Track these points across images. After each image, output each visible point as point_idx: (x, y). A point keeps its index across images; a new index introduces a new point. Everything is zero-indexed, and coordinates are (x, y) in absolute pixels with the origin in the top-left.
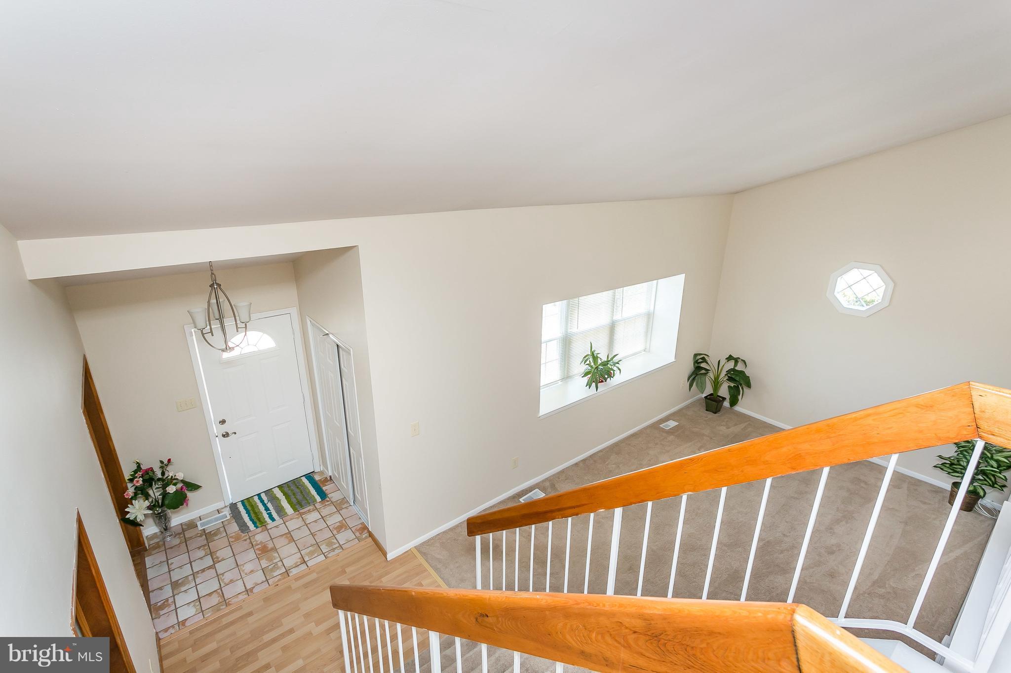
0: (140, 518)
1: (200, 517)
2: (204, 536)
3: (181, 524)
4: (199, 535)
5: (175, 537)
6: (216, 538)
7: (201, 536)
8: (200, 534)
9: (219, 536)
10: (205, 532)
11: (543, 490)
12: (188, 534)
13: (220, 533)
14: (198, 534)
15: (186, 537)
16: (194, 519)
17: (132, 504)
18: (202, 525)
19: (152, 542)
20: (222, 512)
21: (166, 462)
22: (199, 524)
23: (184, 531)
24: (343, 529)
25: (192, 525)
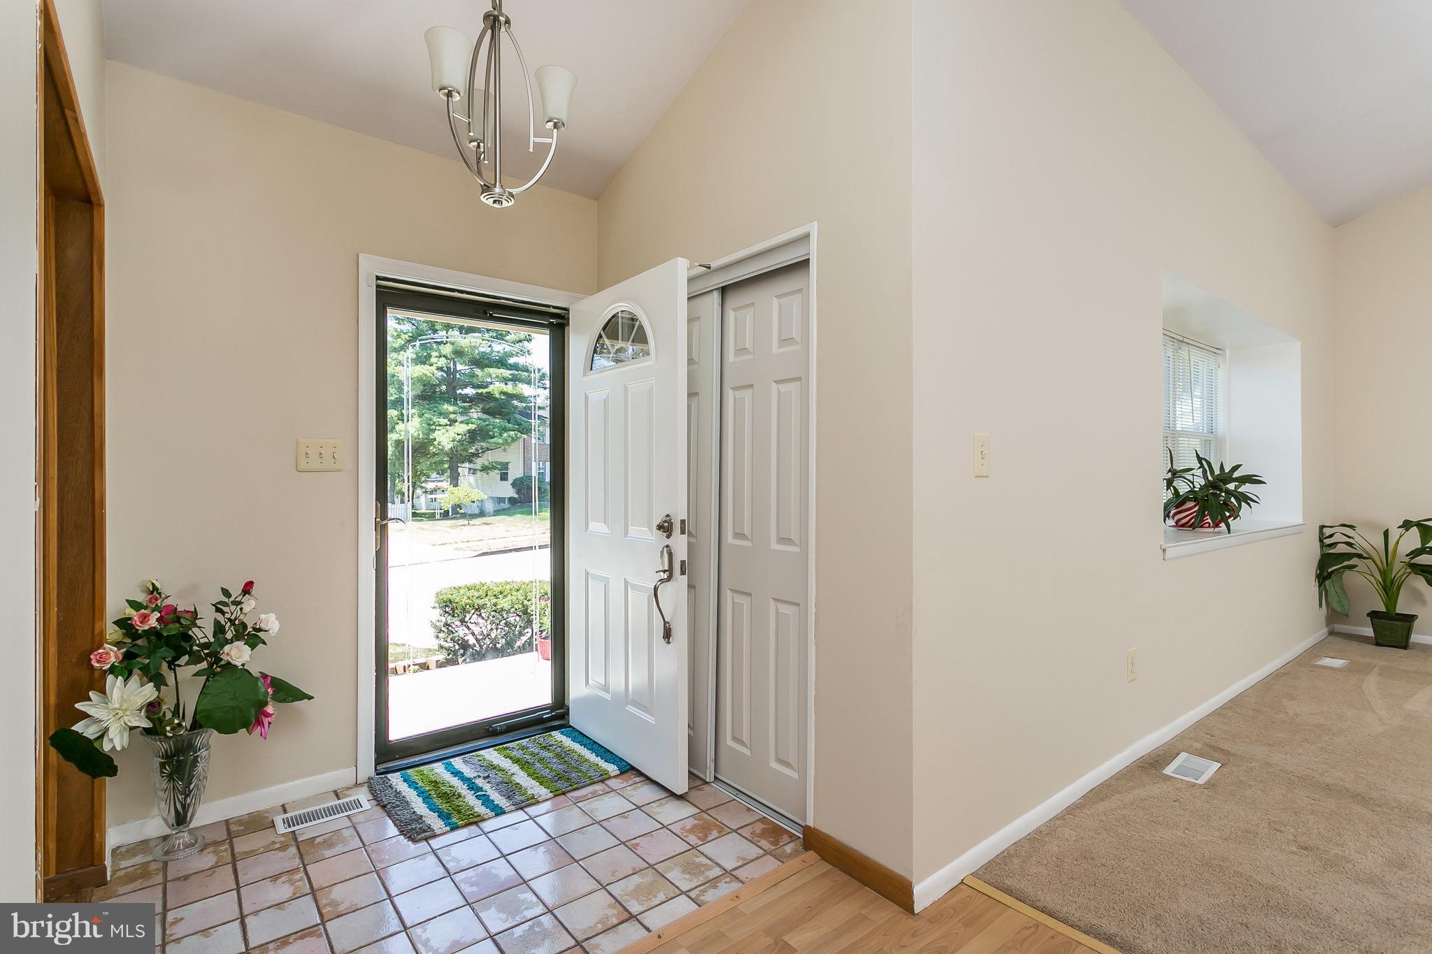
0: (116, 741)
1: (283, 806)
2: (293, 850)
3: (227, 822)
4: (278, 846)
5: (202, 850)
6: (328, 853)
7: (283, 848)
8: (281, 842)
9: (339, 849)
10: (295, 839)
11: (1210, 751)
12: (241, 846)
13: (344, 841)
14: (274, 843)
15: (237, 850)
16: (266, 811)
17: (102, 691)
18: (288, 823)
19: (124, 864)
20: (347, 796)
21: (236, 592)
22: (278, 820)
23: (231, 836)
24: (715, 834)
25: (258, 823)
